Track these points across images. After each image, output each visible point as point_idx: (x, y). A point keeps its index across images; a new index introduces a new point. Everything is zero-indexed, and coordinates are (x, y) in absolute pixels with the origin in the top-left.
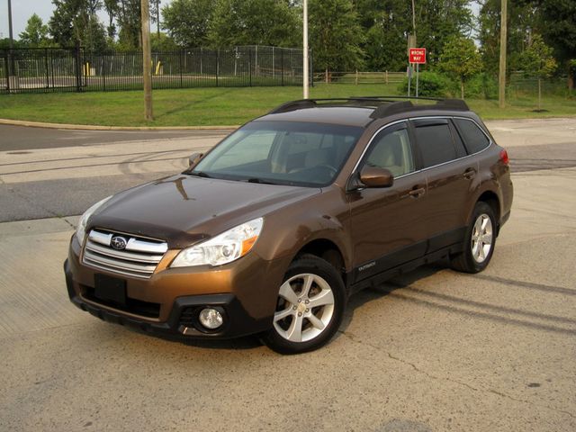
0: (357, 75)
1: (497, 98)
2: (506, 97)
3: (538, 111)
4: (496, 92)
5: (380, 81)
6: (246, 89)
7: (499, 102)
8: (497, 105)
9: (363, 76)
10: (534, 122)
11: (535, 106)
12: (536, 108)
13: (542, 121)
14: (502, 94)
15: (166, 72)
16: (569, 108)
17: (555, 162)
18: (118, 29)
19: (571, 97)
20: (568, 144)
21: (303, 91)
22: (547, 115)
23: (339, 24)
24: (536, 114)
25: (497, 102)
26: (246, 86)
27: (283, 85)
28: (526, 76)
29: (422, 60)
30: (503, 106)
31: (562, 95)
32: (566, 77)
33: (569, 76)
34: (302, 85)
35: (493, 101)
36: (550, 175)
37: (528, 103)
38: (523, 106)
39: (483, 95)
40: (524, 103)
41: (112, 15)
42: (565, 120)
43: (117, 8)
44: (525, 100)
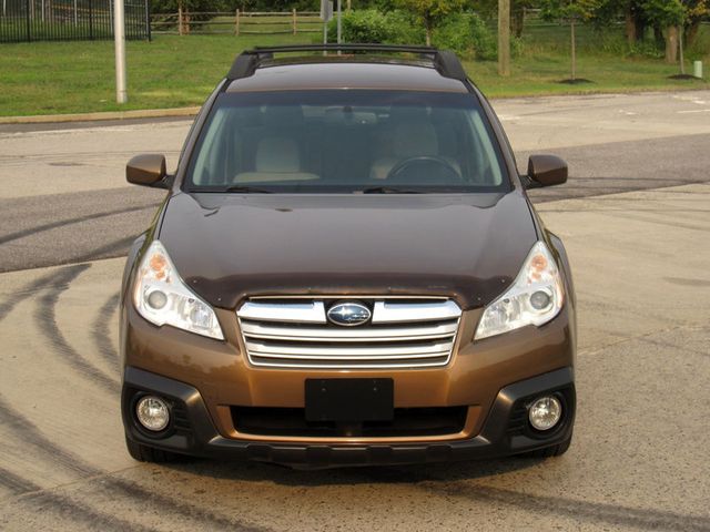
0: (237, 18)
1: (495, 59)
2: (513, 56)
3: (570, 82)
4: (495, 47)
5: (282, 29)
6: (18, 47)
7: (498, 66)
8: (497, 72)
9: (251, 19)
10: (560, 101)
11: (566, 72)
12: (566, 77)
13: (574, 101)
14: (503, 51)
16: (627, 75)
17: (592, 183)
19: (632, 55)
20: (618, 145)
21: (114, 48)
22: (586, 88)
24: (567, 87)
25: (495, 64)
26: (18, 41)
27: (91, 38)
28: (548, 17)
30: (507, 74)
31: (616, 52)
32: (622, 19)
33: (629, 18)
34: (112, 37)
35: (489, 63)
36: (579, 210)
37: (554, 67)
38: (544, 73)
39: (472, 53)
40: (546, 66)
42: (621, 99)
44: (548, 60)
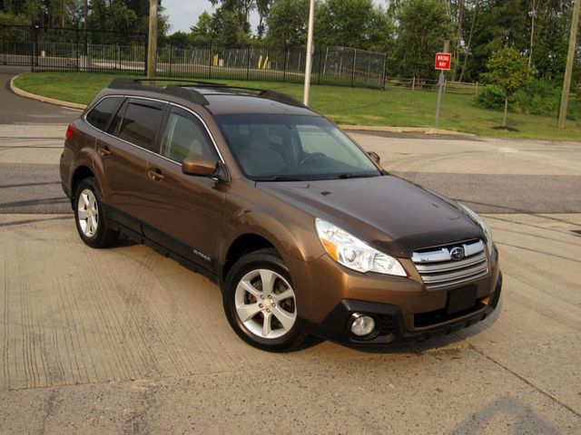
9: (452, 86)
14: (562, 112)
15: (273, 66)
18: (267, 28)
23: (433, 33)
29: (447, 67)
30: (563, 126)
41: (262, 16)
43: (266, 10)
